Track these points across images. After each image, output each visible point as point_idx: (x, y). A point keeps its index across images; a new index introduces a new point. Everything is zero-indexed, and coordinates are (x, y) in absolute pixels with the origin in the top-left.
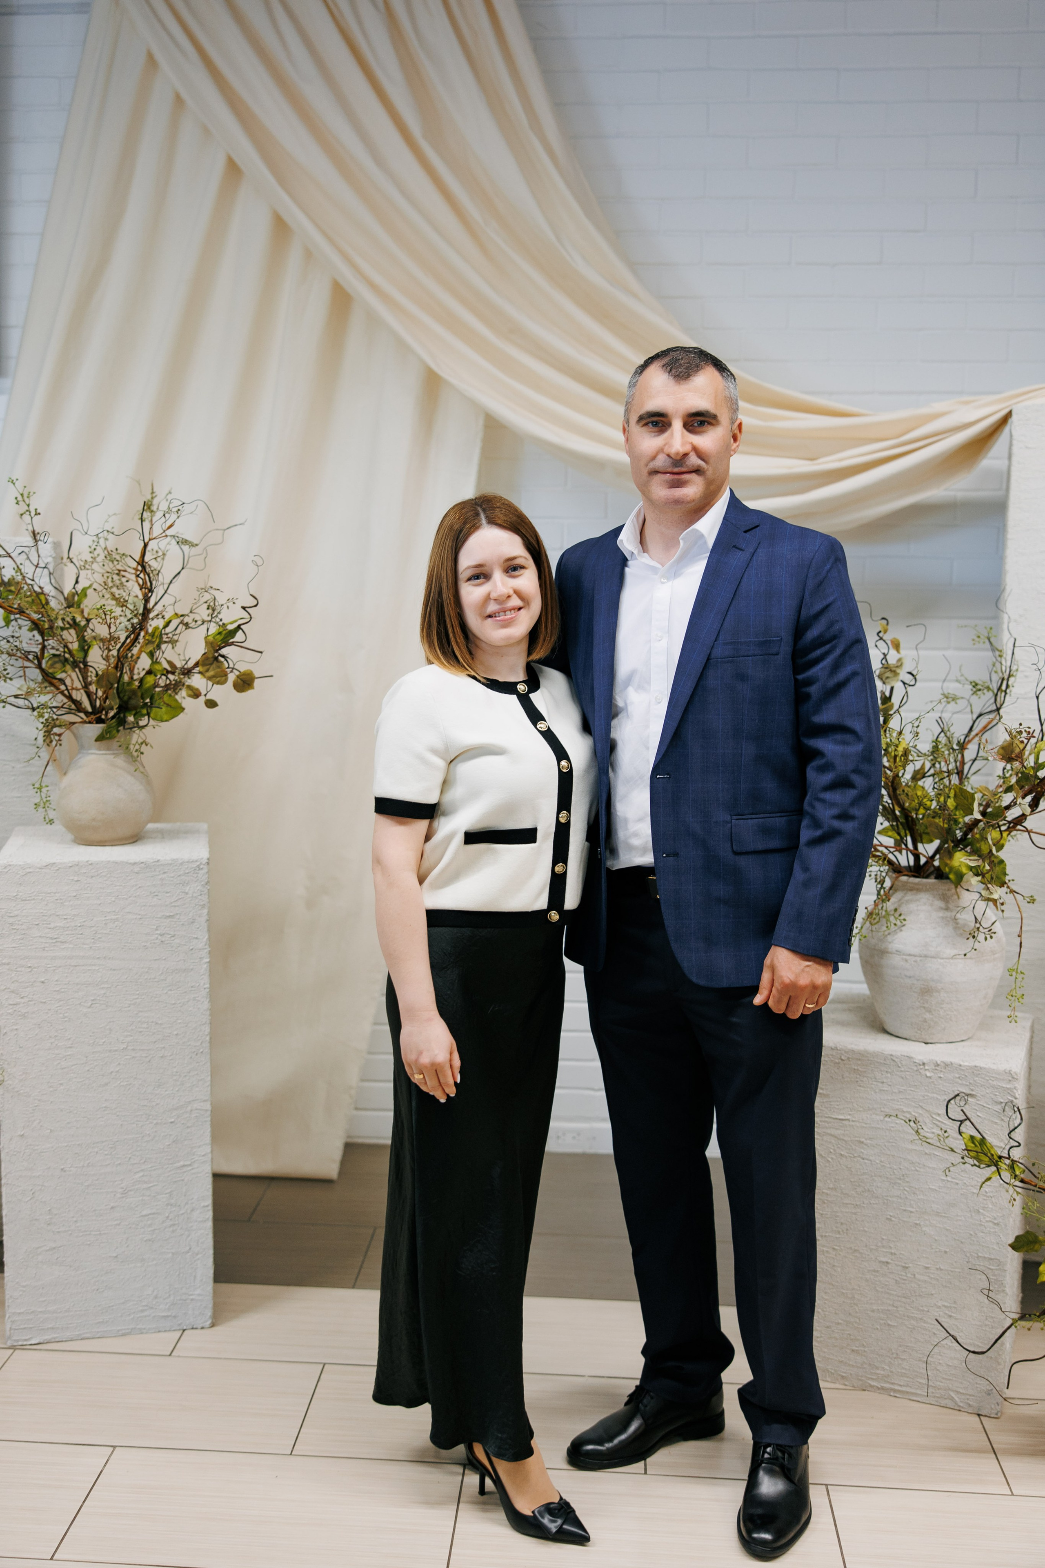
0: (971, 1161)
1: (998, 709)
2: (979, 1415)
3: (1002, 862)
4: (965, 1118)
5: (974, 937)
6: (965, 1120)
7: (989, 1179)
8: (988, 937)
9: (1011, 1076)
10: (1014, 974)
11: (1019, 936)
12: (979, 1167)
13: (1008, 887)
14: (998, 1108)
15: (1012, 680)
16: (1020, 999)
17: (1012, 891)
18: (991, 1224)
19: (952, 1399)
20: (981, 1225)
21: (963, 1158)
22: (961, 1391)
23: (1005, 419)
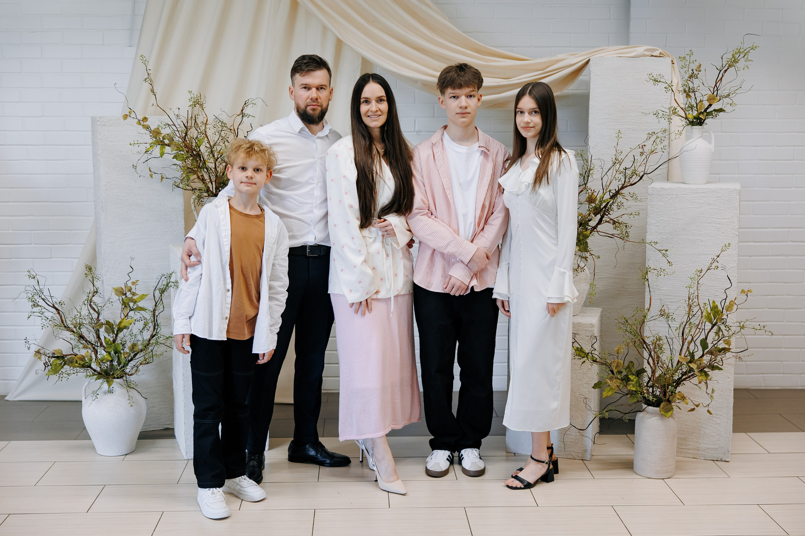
0: (577, 357)
1: (586, 184)
2: (582, 460)
3: (587, 242)
4: (575, 341)
5: (577, 271)
6: (575, 342)
7: (584, 362)
8: (582, 271)
9: (592, 325)
10: (592, 286)
11: (594, 271)
12: (580, 359)
13: (590, 253)
14: (587, 338)
15: (591, 172)
16: (594, 295)
17: (592, 255)
18: (586, 384)
19: (572, 455)
20: (582, 385)
21: (574, 356)
22: (575, 451)
23: (588, 62)
